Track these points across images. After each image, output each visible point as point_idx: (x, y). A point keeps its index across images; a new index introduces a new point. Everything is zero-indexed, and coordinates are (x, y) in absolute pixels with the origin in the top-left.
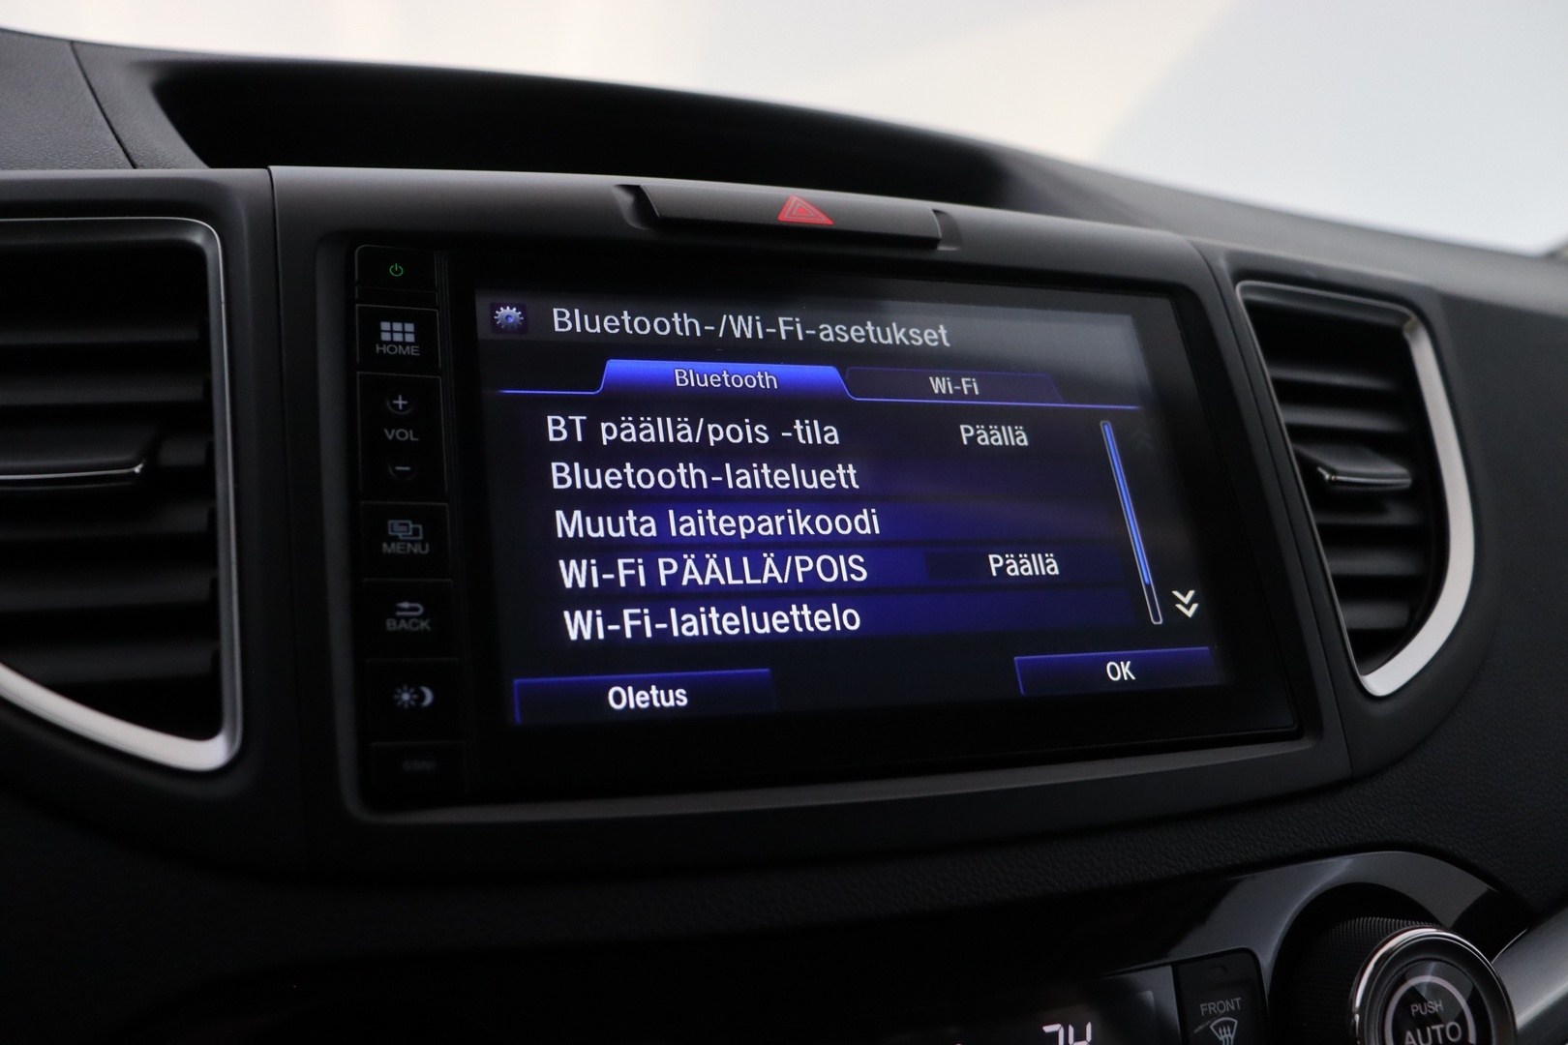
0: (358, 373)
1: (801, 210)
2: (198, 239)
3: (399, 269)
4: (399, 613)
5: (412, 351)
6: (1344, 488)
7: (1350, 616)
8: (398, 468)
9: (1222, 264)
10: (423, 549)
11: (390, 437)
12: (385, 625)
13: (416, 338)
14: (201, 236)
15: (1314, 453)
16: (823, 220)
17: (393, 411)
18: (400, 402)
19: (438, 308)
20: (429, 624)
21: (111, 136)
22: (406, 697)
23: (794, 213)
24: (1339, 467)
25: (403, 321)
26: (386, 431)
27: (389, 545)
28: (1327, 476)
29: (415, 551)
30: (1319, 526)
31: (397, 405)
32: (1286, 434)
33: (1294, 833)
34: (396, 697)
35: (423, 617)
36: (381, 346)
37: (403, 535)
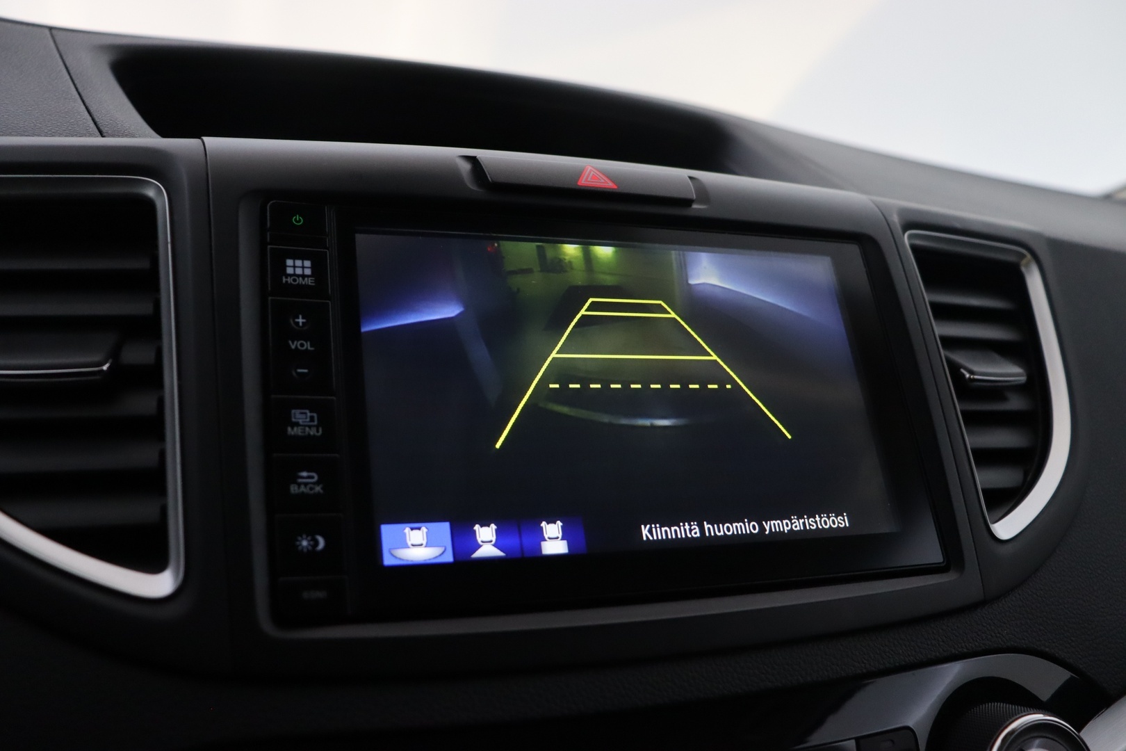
0: (270, 298)
1: (594, 177)
2: (151, 193)
3: (300, 219)
4: (300, 480)
5: (309, 281)
6: (978, 383)
7: (985, 478)
8: (299, 371)
9: (895, 219)
10: (318, 431)
11: (293, 347)
12: (289, 489)
13: (312, 272)
14: (154, 191)
15: (959, 357)
16: (609, 185)
17: (295, 327)
18: (301, 320)
19: (328, 249)
20: (322, 489)
21: (83, 107)
22: (305, 543)
23: (589, 179)
24: (975, 368)
25: (303, 259)
26: (290, 342)
27: (292, 428)
28: (968, 376)
29: (312, 433)
30: (962, 412)
31: (298, 323)
32: (939, 342)
33: (943, 641)
34: (298, 543)
35: (317, 483)
36: (286, 278)
37: (303, 421)
